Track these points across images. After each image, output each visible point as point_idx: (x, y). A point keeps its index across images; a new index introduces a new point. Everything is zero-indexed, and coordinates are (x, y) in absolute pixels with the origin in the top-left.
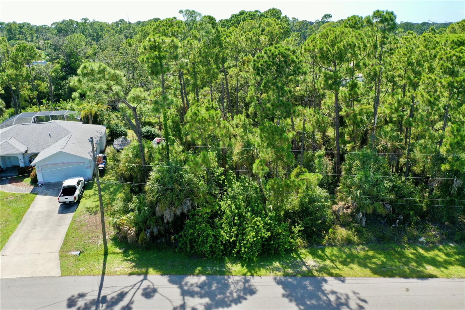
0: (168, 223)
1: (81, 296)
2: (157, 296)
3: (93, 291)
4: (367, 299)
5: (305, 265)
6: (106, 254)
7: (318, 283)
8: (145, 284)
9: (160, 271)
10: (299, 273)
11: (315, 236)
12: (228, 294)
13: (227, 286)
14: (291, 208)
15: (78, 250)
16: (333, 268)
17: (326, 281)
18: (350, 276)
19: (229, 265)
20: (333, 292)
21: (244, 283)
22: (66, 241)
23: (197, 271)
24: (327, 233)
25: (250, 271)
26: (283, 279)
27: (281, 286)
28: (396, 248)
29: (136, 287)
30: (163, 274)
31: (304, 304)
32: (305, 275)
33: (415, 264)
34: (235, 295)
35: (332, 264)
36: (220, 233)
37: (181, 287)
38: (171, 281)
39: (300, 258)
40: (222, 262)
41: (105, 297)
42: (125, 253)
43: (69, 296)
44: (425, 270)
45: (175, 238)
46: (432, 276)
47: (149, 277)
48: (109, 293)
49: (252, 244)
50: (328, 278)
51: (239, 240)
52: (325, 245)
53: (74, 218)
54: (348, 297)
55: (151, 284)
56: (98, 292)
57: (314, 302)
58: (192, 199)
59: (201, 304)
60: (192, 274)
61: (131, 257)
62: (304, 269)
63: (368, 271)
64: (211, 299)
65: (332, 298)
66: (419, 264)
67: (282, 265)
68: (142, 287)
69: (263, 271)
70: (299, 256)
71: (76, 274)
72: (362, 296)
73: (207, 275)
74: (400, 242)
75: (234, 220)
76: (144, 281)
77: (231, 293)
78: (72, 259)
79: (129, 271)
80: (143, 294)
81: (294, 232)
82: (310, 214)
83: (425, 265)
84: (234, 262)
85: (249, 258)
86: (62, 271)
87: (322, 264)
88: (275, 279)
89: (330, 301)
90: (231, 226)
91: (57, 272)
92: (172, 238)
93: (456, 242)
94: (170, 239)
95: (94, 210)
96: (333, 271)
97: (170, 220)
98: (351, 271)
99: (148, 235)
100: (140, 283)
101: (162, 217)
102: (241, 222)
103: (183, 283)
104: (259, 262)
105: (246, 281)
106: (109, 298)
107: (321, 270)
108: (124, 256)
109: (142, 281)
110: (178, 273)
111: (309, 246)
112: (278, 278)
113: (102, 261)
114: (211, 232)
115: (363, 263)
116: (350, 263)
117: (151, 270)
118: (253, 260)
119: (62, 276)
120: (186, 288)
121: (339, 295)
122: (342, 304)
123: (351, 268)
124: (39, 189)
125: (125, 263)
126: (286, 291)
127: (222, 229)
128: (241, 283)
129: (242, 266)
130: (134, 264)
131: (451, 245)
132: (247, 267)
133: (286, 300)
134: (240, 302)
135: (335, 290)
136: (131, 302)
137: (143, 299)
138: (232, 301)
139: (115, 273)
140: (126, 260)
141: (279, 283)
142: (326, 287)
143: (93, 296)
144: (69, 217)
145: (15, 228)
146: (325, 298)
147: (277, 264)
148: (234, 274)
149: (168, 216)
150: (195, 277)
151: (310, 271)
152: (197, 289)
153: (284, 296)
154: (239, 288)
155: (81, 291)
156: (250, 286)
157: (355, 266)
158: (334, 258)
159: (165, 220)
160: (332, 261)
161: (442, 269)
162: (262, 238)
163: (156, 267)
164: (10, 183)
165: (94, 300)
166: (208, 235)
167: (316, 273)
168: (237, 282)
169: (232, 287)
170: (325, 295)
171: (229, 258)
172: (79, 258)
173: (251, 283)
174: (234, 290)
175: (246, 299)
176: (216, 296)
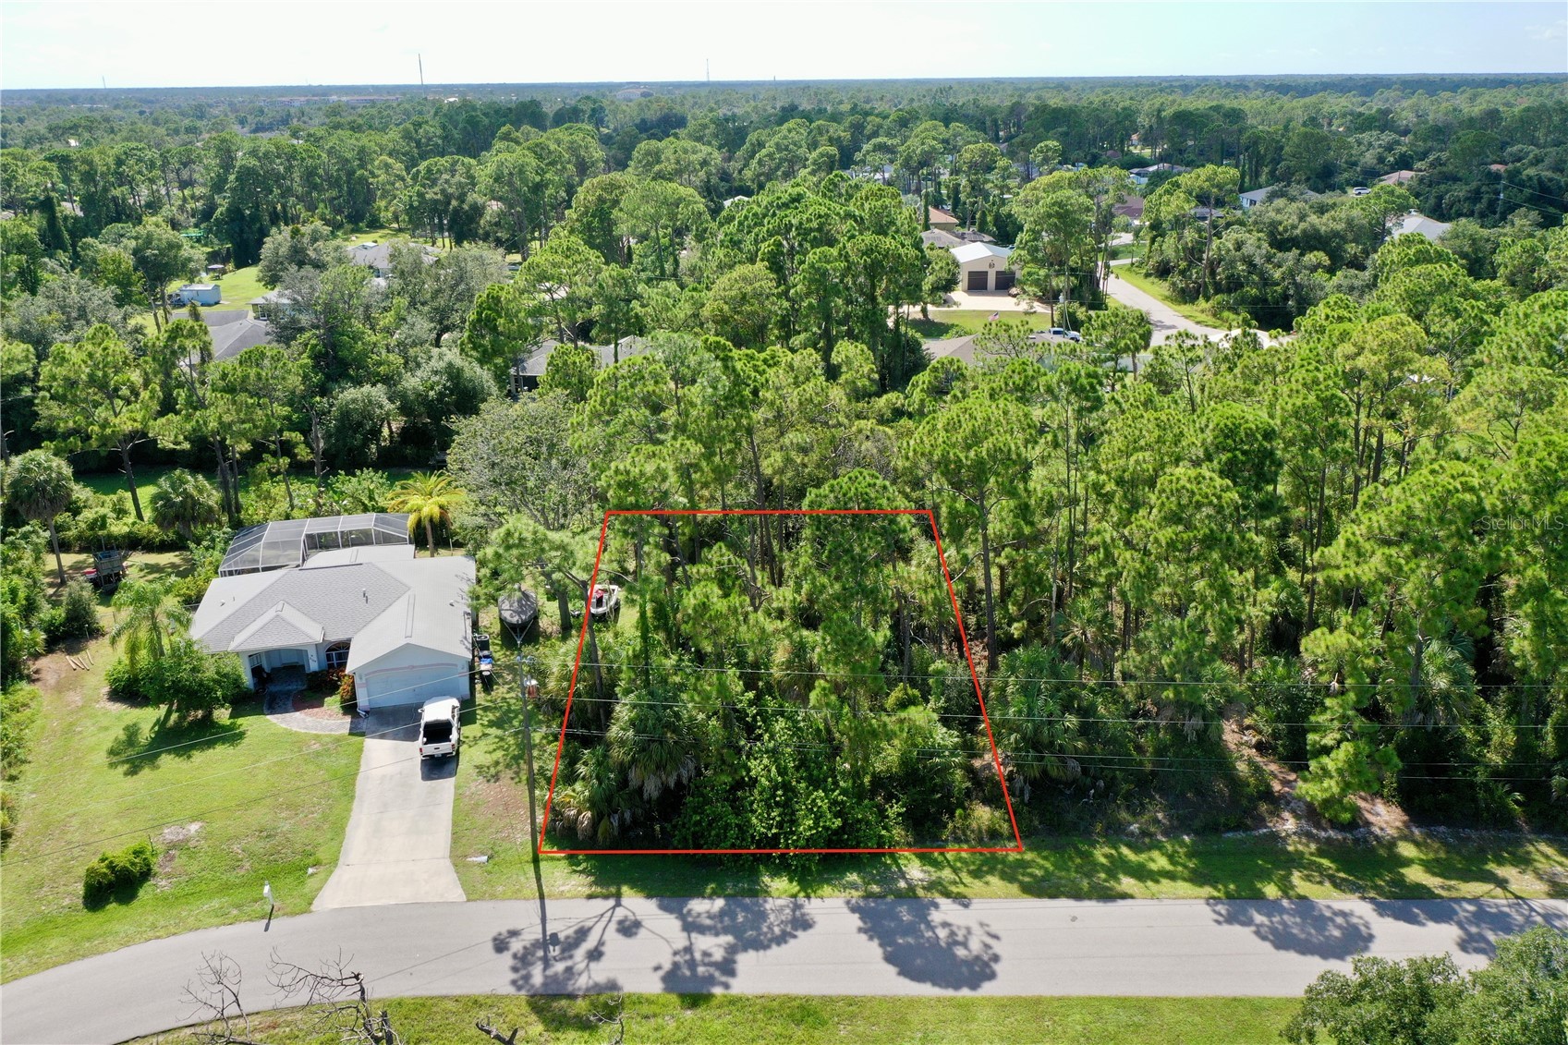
0: (649, 800)
1: (514, 933)
2: (642, 933)
3: (532, 925)
4: (1000, 934)
5: (904, 878)
6: (536, 861)
7: (922, 910)
8: (620, 913)
9: (641, 891)
10: (891, 892)
11: (929, 824)
12: (765, 929)
13: (763, 916)
14: (884, 768)
15: (483, 854)
16: (955, 883)
17: (936, 906)
18: (982, 897)
19: (766, 879)
20: (945, 925)
21: (794, 911)
22: (456, 838)
23: (708, 891)
24: (952, 816)
25: (803, 889)
26: (862, 903)
27: (857, 915)
28: (1080, 846)
29: (605, 919)
30: (649, 896)
31: (893, 943)
32: (900, 896)
33: (1103, 875)
34: (777, 930)
35: (953, 876)
36: (749, 821)
37: (682, 917)
38: (663, 907)
39: (898, 866)
40: (754, 876)
41: (554, 936)
42: (572, 860)
43: (494, 933)
44: (1116, 885)
45: (662, 828)
46: (1124, 896)
47: (624, 901)
48: (562, 928)
49: (808, 840)
50: (942, 901)
51: (785, 833)
52: (946, 841)
53: (457, 787)
54: (969, 931)
55: (629, 914)
56: (540, 927)
57: (911, 940)
58: (697, 758)
59: (719, 946)
60: (701, 895)
61: (584, 865)
62: (902, 884)
63: (1014, 888)
64: (736, 937)
65: (942, 933)
66: (1112, 874)
67: (863, 878)
68: (615, 919)
69: (827, 890)
70: (895, 861)
71: (493, 897)
72: (993, 930)
73: (726, 897)
74: (1090, 833)
75: (774, 796)
76: (618, 909)
77: (770, 928)
78: (477, 871)
79: (587, 891)
80: (619, 931)
81: (887, 817)
82: (921, 781)
83: (1121, 876)
84: (775, 873)
85: (803, 866)
86: (467, 894)
87: (935, 874)
88: (848, 903)
89: (937, 937)
90: (769, 807)
91: (458, 894)
92: (657, 827)
93: (1197, 833)
94: (654, 830)
95: (493, 771)
96: (954, 889)
97: (655, 794)
98: (985, 889)
99: (616, 824)
100: (609, 914)
101: (640, 790)
102: (788, 800)
103: (685, 911)
104: (820, 873)
105: (797, 907)
106: (562, 936)
107: (932, 886)
108: (571, 864)
109: (614, 908)
110: (675, 894)
111: (916, 842)
112: (854, 901)
113: (532, 874)
114: (733, 820)
115: (1010, 873)
116: (987, 873)
117: (625, 889)
118: (810, 869)
119: (468, 900)
120: (690, 919)
121: (955, 929)
122: (957, 943)
123: (987, 883)
124: (364, 725)
125: (576, 876)
126: (865, 923)
127: (753, 812)
128: (788, 911)
129: (791, 881)
130: (592, 879)
131: (1186, 838)
132: (800, 882)
133: (864, 937)
134: (786, 942)
135: (949, 920)
136: (601, 943)
137: (620, 937)
138: (771, 940)
139: (561, 895)
140: (575, 871)
141: (854, 910)
142: (936, 916)
143: (533, 934)
144: (446, 786)
145: (349, 810)
146: (930, 934)
147: (853, 877)
148: (775, 894)
149: (652, 788)
150: (707, 901)
151: (911, 888)
152: (708, 922)
153: (860, 930)
154: (784, 918)
155: (511, 927)
156: (803, 915)
157: (994, 880)
158: (959, 864)
159: (646, 796)
160: (955, 870)
161: (1149, 883)
162: (826, 828)
163: (634, 884)
164: (297, 709)
165: (537, 940)
166: (727, 827)
167: (920, 892)
168: (781, 909)
169: (772, 917)
170: (931, 927)
171: (767, 866)
172: (489, 868)
173: (805, 910)
174: (775, 922)
175: (795, 937)
176: (745, 931)
